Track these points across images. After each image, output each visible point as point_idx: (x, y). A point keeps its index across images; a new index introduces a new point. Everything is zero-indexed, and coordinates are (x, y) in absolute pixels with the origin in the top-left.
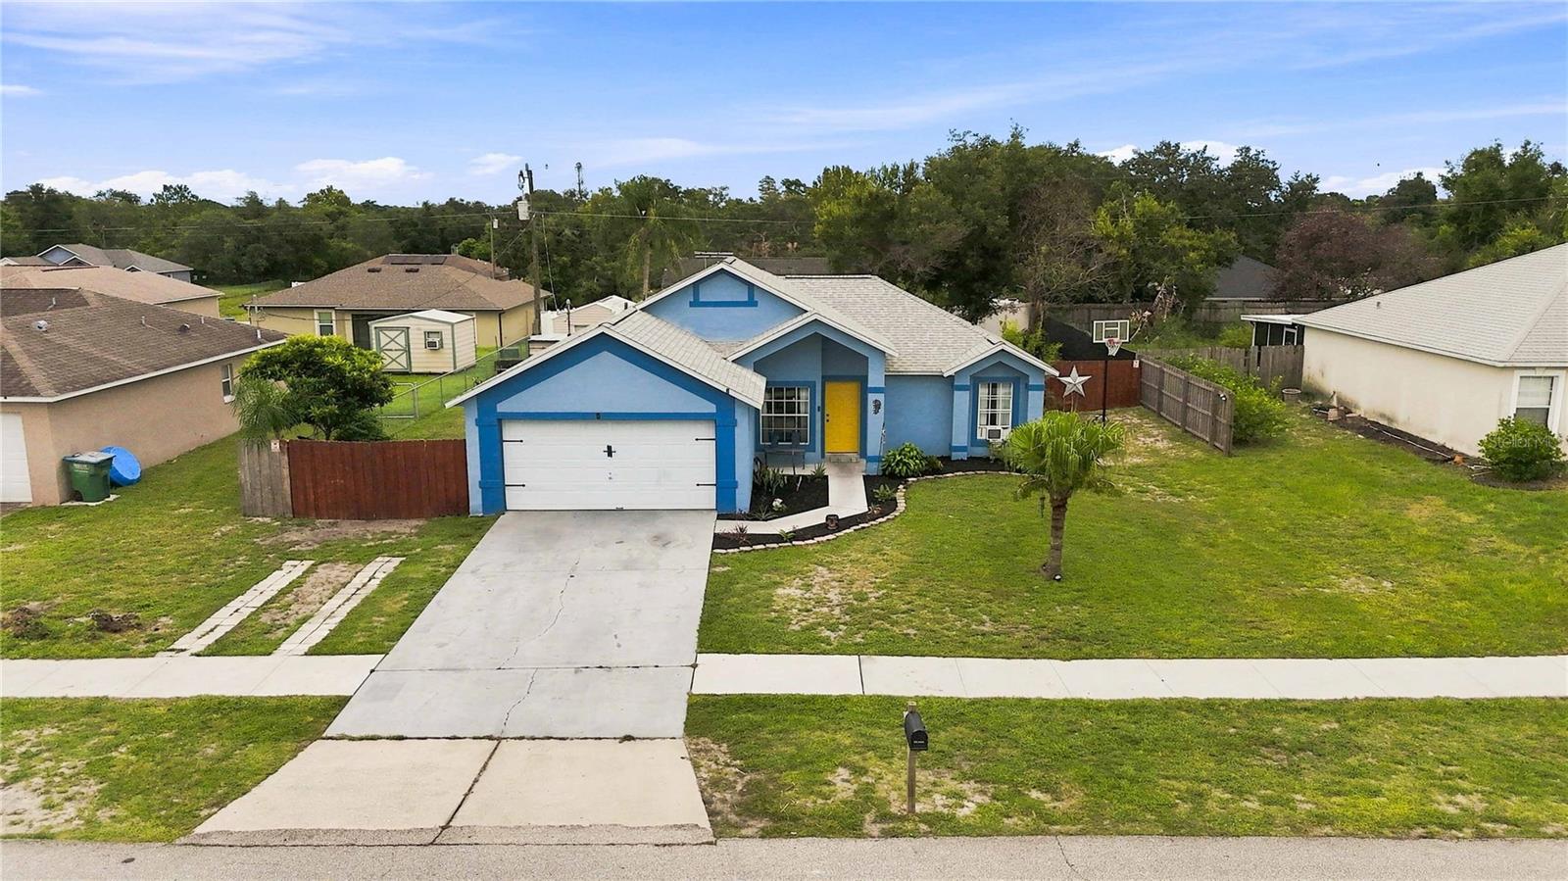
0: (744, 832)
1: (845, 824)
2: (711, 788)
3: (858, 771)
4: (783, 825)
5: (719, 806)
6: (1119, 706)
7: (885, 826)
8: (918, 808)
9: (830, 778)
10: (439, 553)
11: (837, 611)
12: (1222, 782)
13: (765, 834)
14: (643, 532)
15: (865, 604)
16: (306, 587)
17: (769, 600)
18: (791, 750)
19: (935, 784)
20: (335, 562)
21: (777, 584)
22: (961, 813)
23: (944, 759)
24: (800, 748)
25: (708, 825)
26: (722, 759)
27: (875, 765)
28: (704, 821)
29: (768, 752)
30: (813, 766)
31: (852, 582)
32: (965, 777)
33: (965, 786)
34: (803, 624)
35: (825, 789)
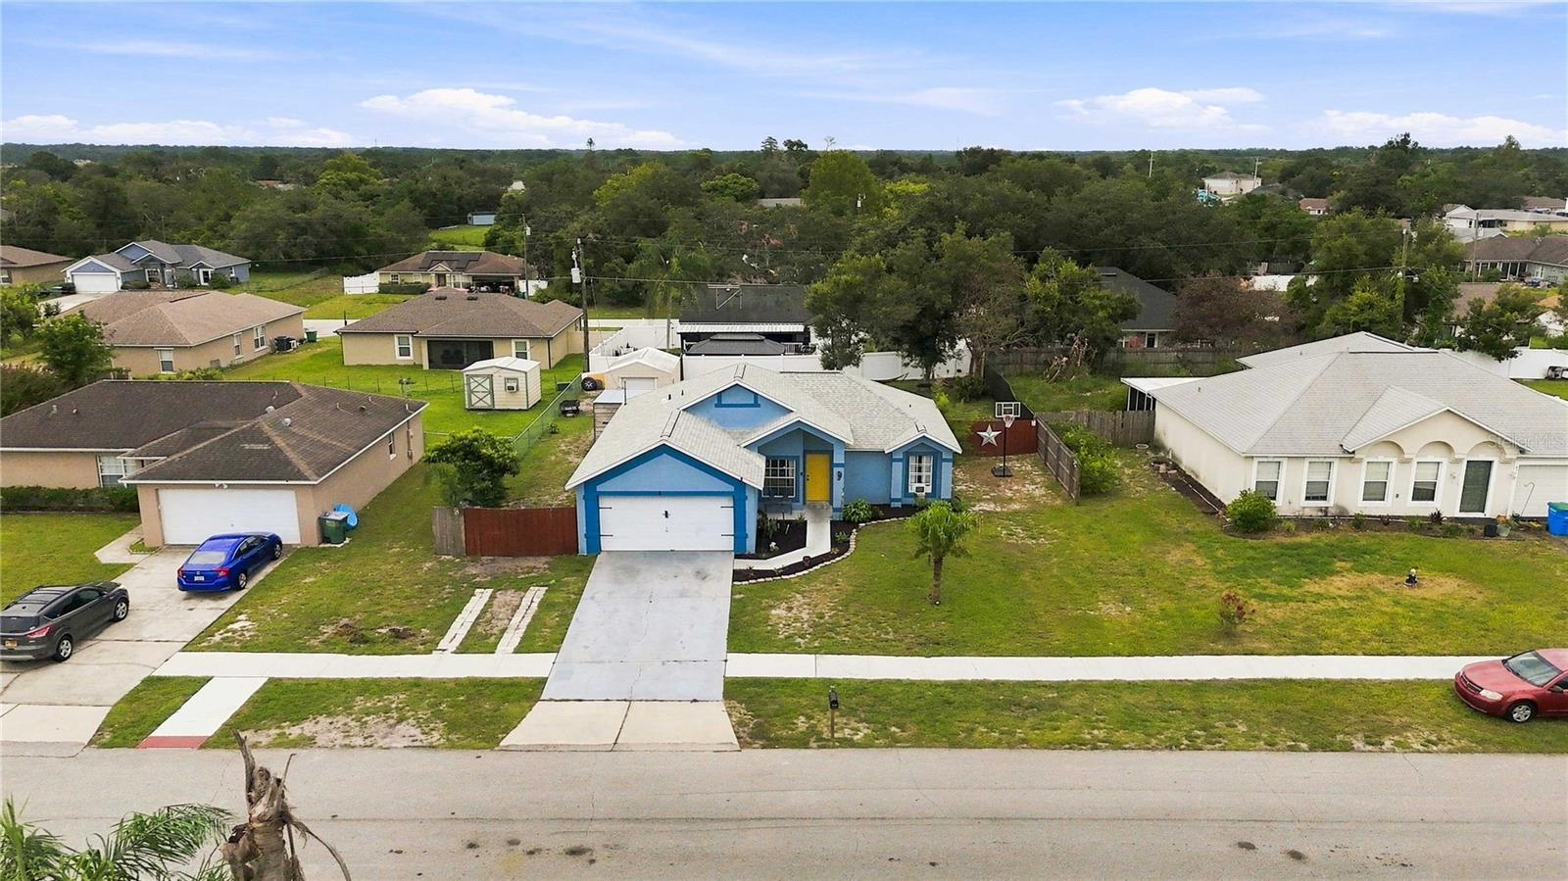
0: (754, 746)
1: (801, 742)
2: (738, 725)
3: (809, 718)
4: (772, 743)
5: (742, 735)
6: (948, 684)
7: (820, 744)
8: (836, 735)
9: (795, 721)
10: (567, 584)
11: (806, 626)
12: (984, 724)
13: (763, 747)
14: (689, 569)
15: (822, 621)
16: (495, 608)
17: (767, 619)
18: (777, 707)
19: (846, 724)
20: (506, 589)
21: (772, 607)
22: (855, 738)
23: (851, 712)
24: (781, 706)
25: (737, 743)
26: (742, 711)
27: (818, 716)
28: (736, 741)
29: (766, 708)
30: (787, 715)
31: (816, 606)
32: (861, 721)
33: (860, 725)
34: (786, 634)
35: (793, 727)
